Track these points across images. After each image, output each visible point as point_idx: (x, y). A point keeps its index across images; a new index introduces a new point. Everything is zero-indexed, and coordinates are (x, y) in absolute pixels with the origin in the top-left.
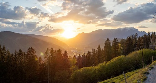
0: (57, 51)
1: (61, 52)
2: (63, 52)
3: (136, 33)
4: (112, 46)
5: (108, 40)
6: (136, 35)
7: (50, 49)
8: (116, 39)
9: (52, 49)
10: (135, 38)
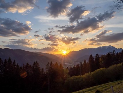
0: (55, 64)
1: (58, 65)
2: (59, 65)
3: (114, 50)
4: (94, 60)
5: (91, 55)
6: (114, 51)
7: (50, 62)
8: (97, 55)
9: (51, 62)
10: (114, 54)
